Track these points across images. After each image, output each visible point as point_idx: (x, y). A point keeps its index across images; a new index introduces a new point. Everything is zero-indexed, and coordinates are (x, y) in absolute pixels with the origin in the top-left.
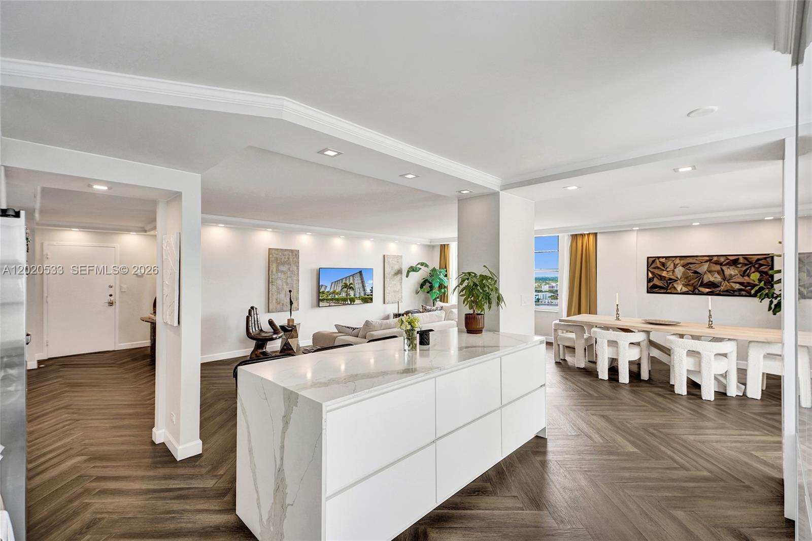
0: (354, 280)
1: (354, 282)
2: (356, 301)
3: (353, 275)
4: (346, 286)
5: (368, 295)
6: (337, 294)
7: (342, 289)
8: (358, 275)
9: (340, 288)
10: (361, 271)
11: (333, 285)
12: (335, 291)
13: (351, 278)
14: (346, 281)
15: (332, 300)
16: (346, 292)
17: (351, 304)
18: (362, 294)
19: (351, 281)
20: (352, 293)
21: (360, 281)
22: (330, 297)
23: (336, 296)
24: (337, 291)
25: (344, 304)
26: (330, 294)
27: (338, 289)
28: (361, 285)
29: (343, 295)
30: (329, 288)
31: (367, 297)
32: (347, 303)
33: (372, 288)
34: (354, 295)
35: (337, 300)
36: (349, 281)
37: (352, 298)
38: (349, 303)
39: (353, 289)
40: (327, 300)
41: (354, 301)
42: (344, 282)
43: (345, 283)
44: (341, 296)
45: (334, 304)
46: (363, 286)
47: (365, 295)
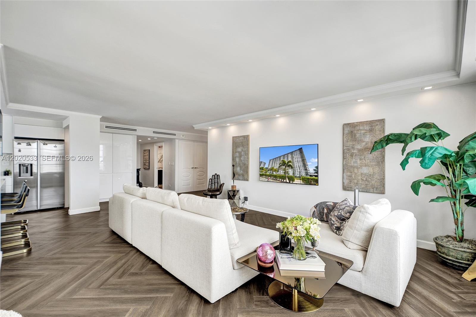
0: (292, 158)
1: (293, 160)
2: (295, 180)
3: (292, 153)
4: (284, 163)
5: (310, 176)
6: (275, 171)
7: (280, 167)
8: (298, 152)
9: (279, 165)
10: (302, 148)
11: (271, 162)
12: (273, 168)
13: (290, 156)
14: (284, 158)
15: (270, 176)
16: (285, 170)
17: (290, 183)
18: (303, 174)
19: (290, 159)
20: (290, 172)
21: (300, 159)
22: (268, 173)
23: (274, 173)
24: (275, 168)
25: (282, 182)
26: (268, 170)
27: (276, 166)
28: (301, 164)
29: (281, 172)
30: (268, 165)
31: (309, 177)
32: (285, 181)
33: (317, 167)
34: (293, 174)
35: (275, 177)
36: (288, 158)
37: (291, 177)
38: (288, 181)
39: (292, 168)
40: (266, 175)
41: (293, 180)
42: (282, 159)
43: (283, 161)
44: (279, 173)
45: (272, 180)
46: (305, 165)
47: (307, 174)
